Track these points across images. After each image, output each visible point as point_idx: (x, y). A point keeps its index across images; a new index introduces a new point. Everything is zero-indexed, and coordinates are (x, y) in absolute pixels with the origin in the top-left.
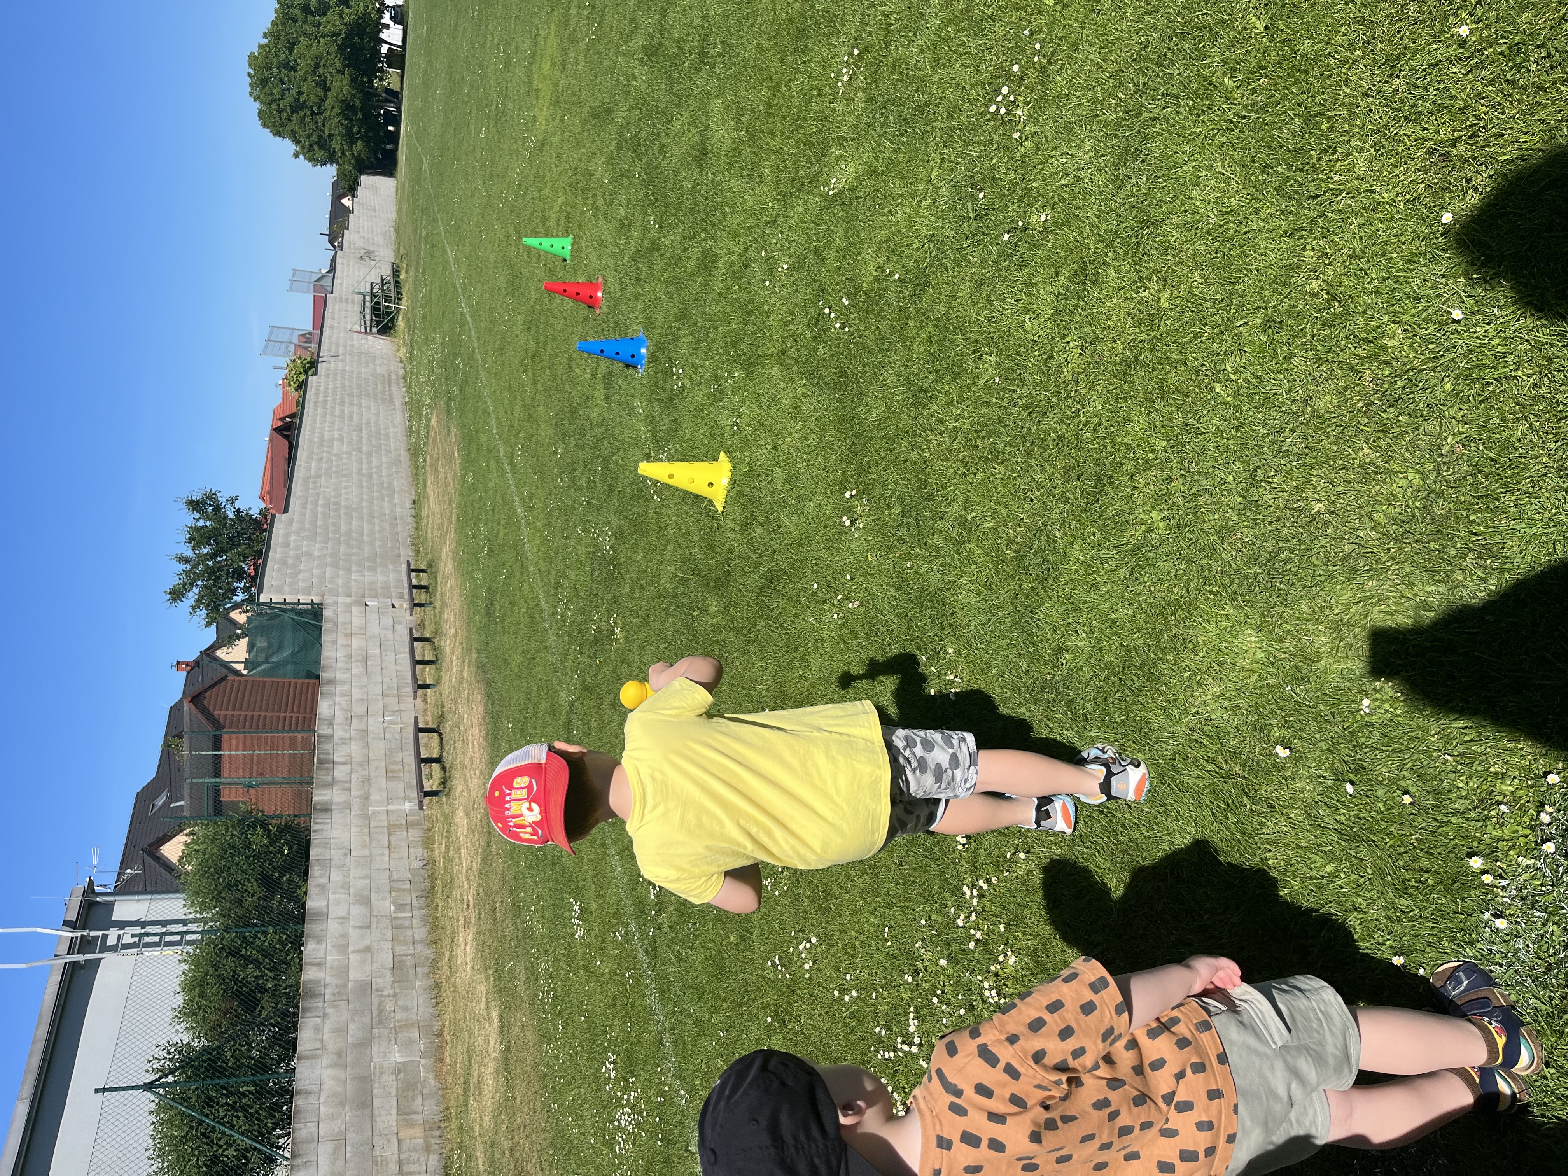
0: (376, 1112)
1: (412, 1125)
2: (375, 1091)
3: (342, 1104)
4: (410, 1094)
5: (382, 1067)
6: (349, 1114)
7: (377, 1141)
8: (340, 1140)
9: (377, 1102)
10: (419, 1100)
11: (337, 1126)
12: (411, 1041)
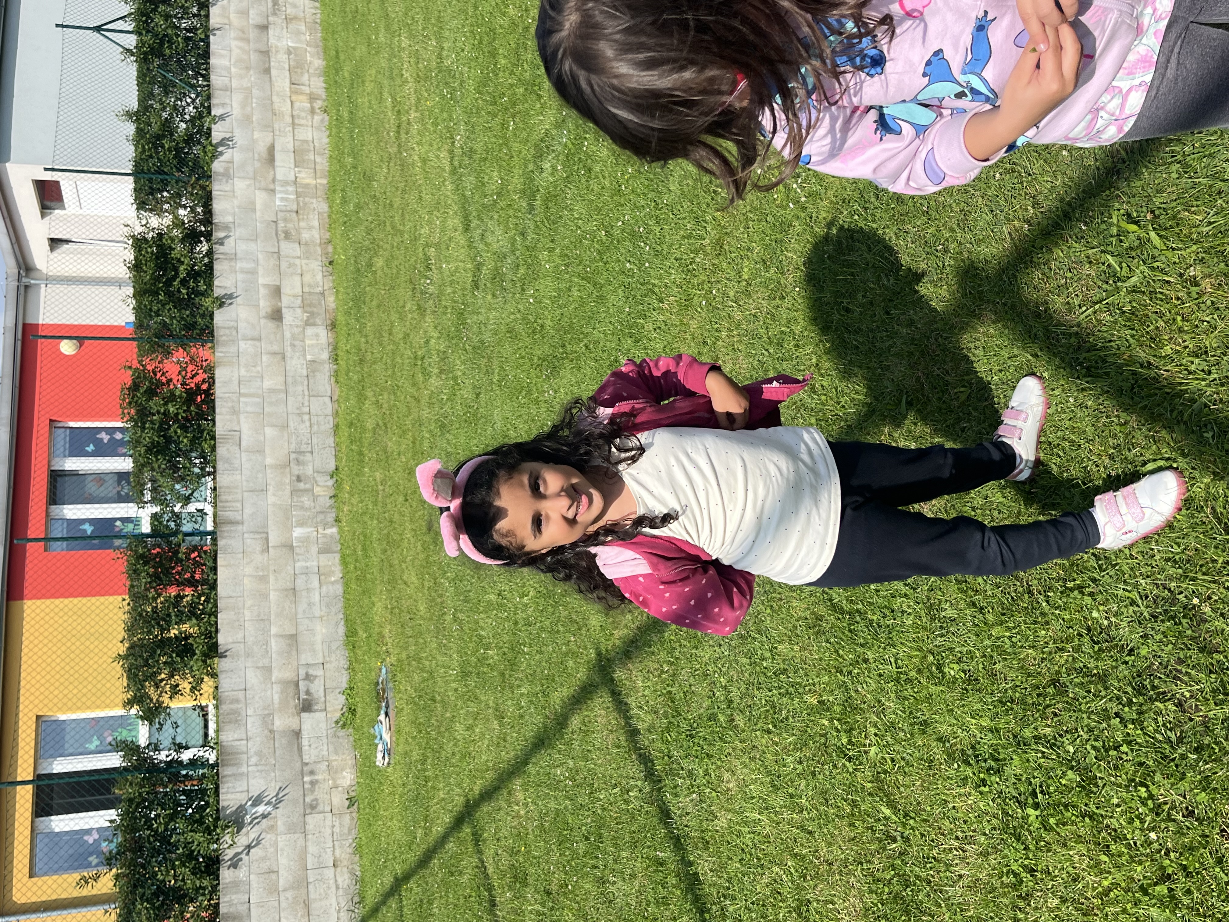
0: (273, 79)
1: (302, 93)
2: (272, 64)
3: (248, 68)
4: (299, 70)
5: (277, 47)
6: (253, 76)
7: (275, 98)
8: (248, 92)
9: (274, 72)
10: (306, 76)
11: (245, 83)
12: (299, 33)
